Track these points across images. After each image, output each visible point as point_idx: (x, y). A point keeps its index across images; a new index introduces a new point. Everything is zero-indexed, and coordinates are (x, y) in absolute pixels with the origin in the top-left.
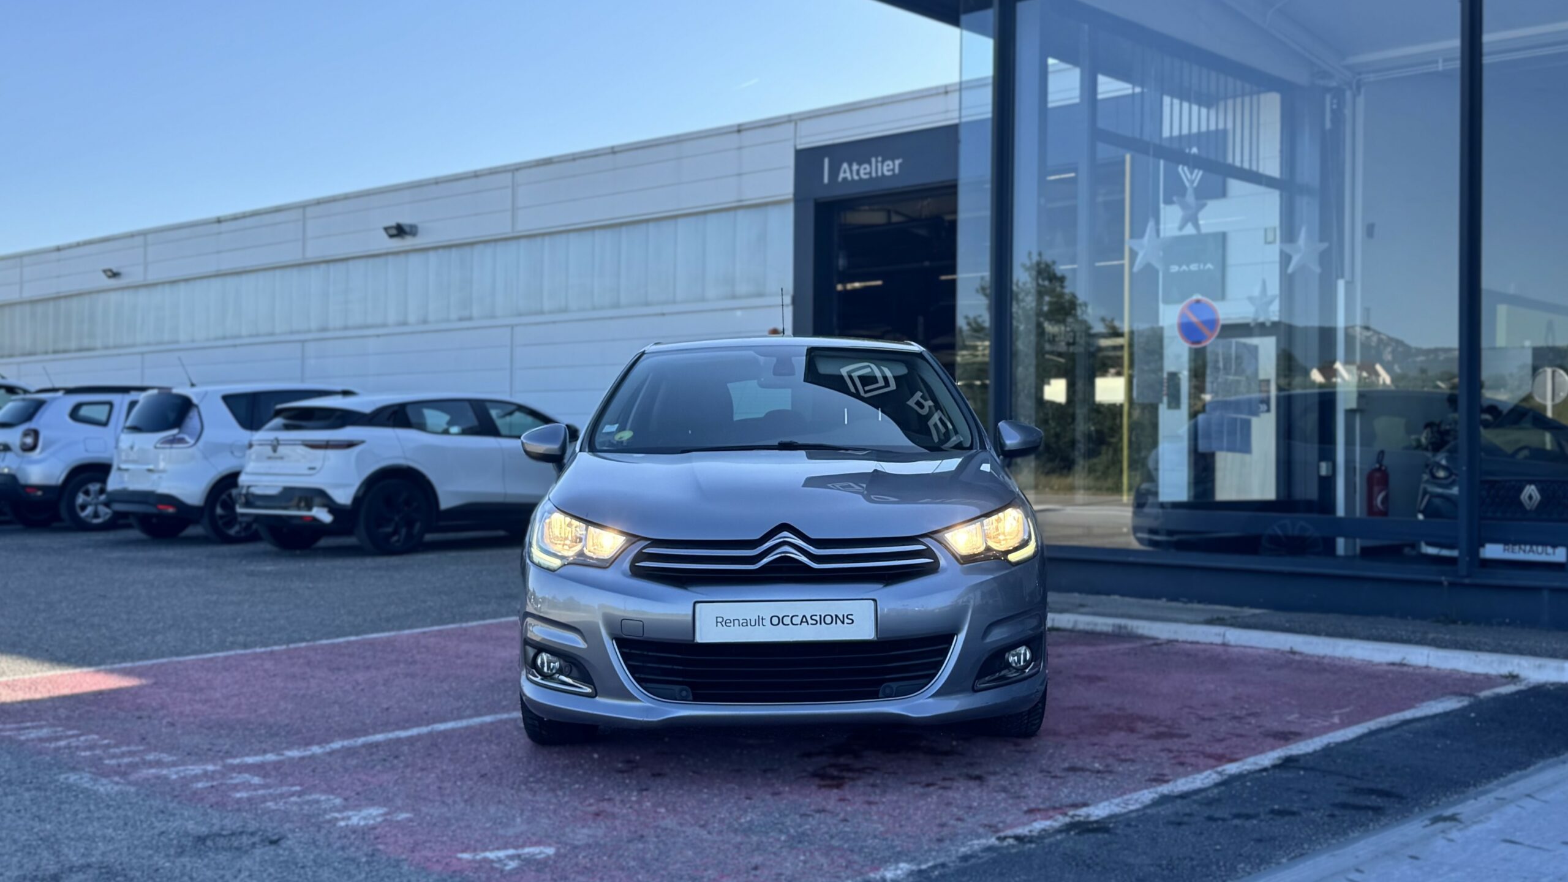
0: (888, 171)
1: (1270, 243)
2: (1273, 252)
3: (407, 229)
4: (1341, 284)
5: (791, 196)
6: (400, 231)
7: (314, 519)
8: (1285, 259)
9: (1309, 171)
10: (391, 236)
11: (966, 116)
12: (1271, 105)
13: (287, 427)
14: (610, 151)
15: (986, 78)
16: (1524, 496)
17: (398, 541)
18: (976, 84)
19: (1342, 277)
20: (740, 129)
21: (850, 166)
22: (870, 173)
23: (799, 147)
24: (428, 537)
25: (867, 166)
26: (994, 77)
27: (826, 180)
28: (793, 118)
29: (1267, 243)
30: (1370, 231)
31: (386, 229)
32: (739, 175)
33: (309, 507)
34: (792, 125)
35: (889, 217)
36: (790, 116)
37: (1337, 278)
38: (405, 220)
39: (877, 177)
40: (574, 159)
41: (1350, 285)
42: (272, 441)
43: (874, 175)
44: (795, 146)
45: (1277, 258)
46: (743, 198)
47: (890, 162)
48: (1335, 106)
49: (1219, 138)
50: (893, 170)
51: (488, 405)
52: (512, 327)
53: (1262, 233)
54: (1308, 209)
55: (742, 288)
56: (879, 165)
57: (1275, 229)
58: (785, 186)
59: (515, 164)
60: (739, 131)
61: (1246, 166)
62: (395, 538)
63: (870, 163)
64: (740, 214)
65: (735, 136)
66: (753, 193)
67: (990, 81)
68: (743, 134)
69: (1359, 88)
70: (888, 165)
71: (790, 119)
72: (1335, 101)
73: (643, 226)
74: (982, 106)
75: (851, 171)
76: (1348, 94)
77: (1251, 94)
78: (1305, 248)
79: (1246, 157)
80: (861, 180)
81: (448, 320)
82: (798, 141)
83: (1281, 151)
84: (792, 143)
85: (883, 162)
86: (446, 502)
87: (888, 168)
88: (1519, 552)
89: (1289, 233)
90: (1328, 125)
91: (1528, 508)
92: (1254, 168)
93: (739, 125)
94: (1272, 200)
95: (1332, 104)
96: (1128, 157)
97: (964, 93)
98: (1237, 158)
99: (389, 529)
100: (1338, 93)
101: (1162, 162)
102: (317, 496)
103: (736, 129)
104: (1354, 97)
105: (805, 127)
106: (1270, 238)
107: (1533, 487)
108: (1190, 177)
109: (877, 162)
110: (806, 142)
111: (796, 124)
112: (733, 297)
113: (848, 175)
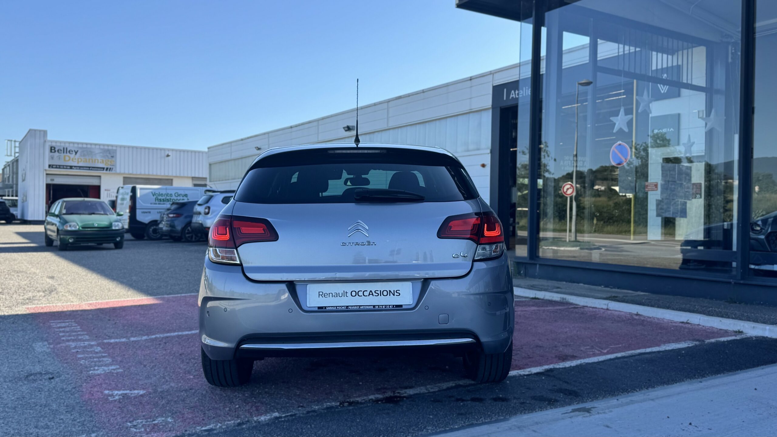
1: (701, 118)
3: (351, 128)
5: (491, 106)
6: (349, 128)
10: (346, 131)
12: (701, 52)
20: (471, 79)
21: (515, 92)
22: (522, 95)
23: (494, 85)
27: (505, 99)
29: (699, 118)
31: (344, 128)
32: (470, 98)
34: (491, 76)
36: (491, 71)
38: (351, 124)
40: (409, 96)
43: (524, 95)
46: (472, 108)
53: (697, 114)
54: (719, 100)
55: (471, 147)
56: (527, 90)
57: (703, 111)
58: (488, 102)
61: (689, 82)
63: (522, 91)
64: (471, 115)
65: (469, 81)
66: (476, 106)
68: (472, 81)
71: (491, 73)
73: (434, 122)
75: (515, 94)
79: (689, 78)
82: (494, 83)
83: (706, 74)
84: (491, 83)
93: (471, 77)
101: (651, 84)
103: (469, 79)
105: (497, 76)
108: (663, 89)
109: (525, 89)
110: (497, 83)
111: (493, 75)
112: (468, 151)
113: (514, 96)
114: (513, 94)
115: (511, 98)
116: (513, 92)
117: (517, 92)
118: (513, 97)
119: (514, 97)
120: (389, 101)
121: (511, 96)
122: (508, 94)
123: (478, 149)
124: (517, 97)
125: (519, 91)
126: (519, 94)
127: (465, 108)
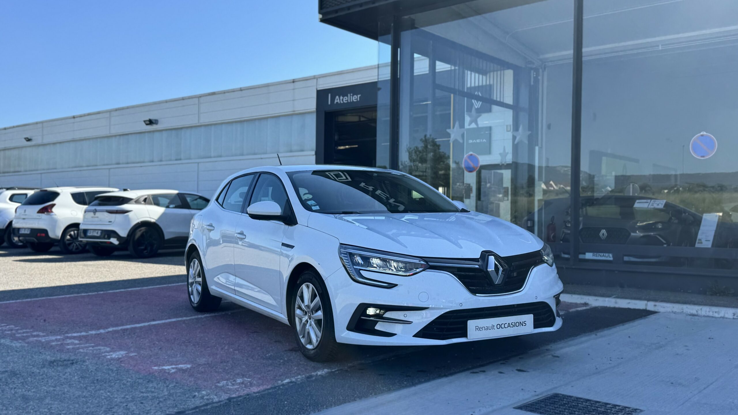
0: (355, 99)
1: (509, 131)
2: (510, 135)
3: (154, 122)
4: (537, 148)
5: (315, 110)
6: (151, 122)
7: (111, 243)
8: (514, 138)
9: (524, 101)
10: (147, 124)
11: (381, 78)
12: (509, 74)
13: (100, 205)
14: (240, 89)
15: (388, 63)
16: (601, 234)
17: (146, 252)
18: (385, 65)
19: (538, 145)
21: (339, 97)
22: (348, 100)
23: (318, 89)
24: (160, 251)
25: (346, 97)
26: (391, 62)
27: (329, 103)
28: (316, 77)
29: (507, 131)
30: (549, 127)
31: (145, 121)
32: (293, 100)
33: (109, 238)
34: (315, 80)
35: (360, 119)
36: (314, 76)
37: (535, 146)
38: (152, 118)
39: (350, 102)
40: (224, 93)
41: (541, 148)
42: (94, 210)
43: (349, 101)
44: (317, 89)
45: (511, 137)
46: (295, 110)
47: (356, 96)
48: (535, 76)
49: (489, 88)
50: (357, 99)
51: (186, 195)
52: (198, 163)
53: (506, 127)
54: (524, 118)
55: (295, 148)
56: (351, 97)
57: (510, 126)
58: (312, 105)
59: (200, 95)
60: (293, 82)
61: (498, 100)
62: (145, 251)
63: (348, 96)
64: (294, 117)
65: (292, 84)
66: (300, 107)
67: (390, 64)
68: (295, 83)
69: (545, 68)
70: (355, 97)
71: (315, 78)
72: (535, 73)
74: (386, 74)
75: (340, 99)
76: (541, 70)
77: (501, 70)
78: (522, 134)
79: (498, 96)
80: (344, 103)
81: (170, 160)
82: (318, 87)
83: (513, 94)
84: (315, 88)
85: (353, 96)
86: (167, 237)
87: (355, 98)
88: (599, 256)
89: (516, 127)
90: (532, 83)
91: (603, 239)
92: (502, 101)
93: (293, 80)
94: (509, 113)
95: (534, 74)
96: (452, 95)
97: (380, 69)
98: (496, 96)
99: (143, 247)
100: (536, 70)
101: (466, 98)
102: (112, 233)
103: (292, 81)
104: (543, 72)
105: (321, 81)
106: (509, 129)
107: (604, 230)
108: (477, 104)
109: (350, 96)
110: (321, 87)
111: (317, 79)
112: (291, 151)
113: (338, 101)
114: (338, 100)
115: (335, 103)
116: (337, 97)
117: (341, 98)
118: (337, 103)
119: (339, 102)
120: (200, 97)
121: (336, 101)
122: (333, 99)
123: (302, 151)
124: (342, 102)
125: (343, 96)
126: (344, 100)
127: (287, 109)
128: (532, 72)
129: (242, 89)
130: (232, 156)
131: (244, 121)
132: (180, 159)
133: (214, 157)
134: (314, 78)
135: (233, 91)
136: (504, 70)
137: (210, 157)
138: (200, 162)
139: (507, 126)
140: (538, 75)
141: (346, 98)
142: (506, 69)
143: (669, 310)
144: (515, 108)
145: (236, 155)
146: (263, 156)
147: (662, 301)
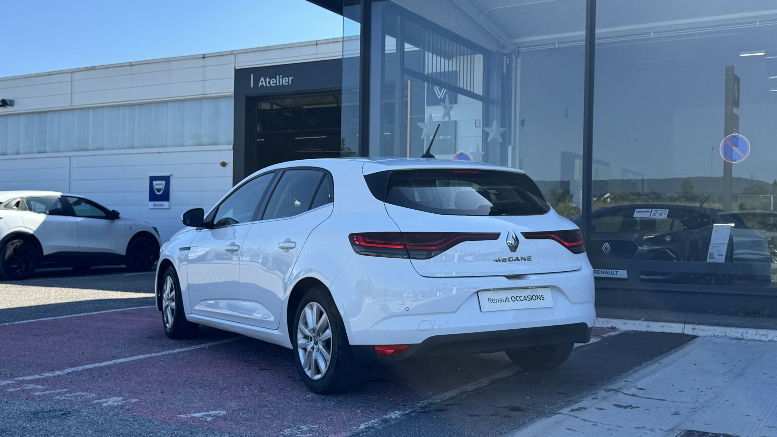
1: (478, 126)
2: (479, 131)
3: (8, 103)
4: (510, 147)
5: (233, 93)
6: (4, 103)
8: (485, 135)
9: (496, 93)
12: (479, 59)
14: (129, 64)
16: (604, 248)
19: (510, 145)
23: (237, 68)
28: (234, 52)
29: (476, 126)
30: (523, 123)
32: (204, 81)
34: (233, 56)
36: (232, 51)
37: (508, 145)
38: (7, 97)
41: (514, 148)
44: (235, 68)
45: (481, 134)
46: (207, 93)
48: (508, 62)
49: (454, 74)
52: (70, 157)
53: (474, 122)
54: (496, 111)
55: (205, 140)
57: (480, 120)
58: (229, 88)
59: (73, 69)
60: (203, 58)
61: (468, 89)
64: (204, 102)
65: (201, 60)
66: (212, 90)
68: (207, 59)
69: (518, 54)
72: (508, 60)
76: (514, 56)
77: (471, 54)
78: (495, 131)
79: (468, 85)
81: (32, 153)
82: (236, 65)
83: (483, 83)
84: (234, 66)
89: (487, 122)
90: (505, 71)
91: (605, 253)
92: (472, 90)
94: (478, 106)
95: (507, 61)
96: (409, 80)
98: (464, 85)
99: (16, 266)
100: (509, 56)
101: (426, 84)
103: (202, 56)
104: (516, 58)
105: (240, 58)
106: (478, 124)
107: (608, 244)
108: (440, 93)
110: (241, 65)
111: (235, 56)
112: (200, 145)
113: (264, 83)
114: (262, 82)
115: (259, 86)
116: (262, 79)
117: (268, 80)
118: (262, 86)
119: (265, 85)
120: (74, 72)
121: (260, 84)
122: (256, 82)
123: (215, 144)
124: (268, 85)
125: (270, 78)
126: (271, 82)
127: (195, 91)
128: (505, 58)
129: (132, 64)
130: (119, 149)
131: (135, 105)
132: (45, 152)
133: (93, 150)
134: (232, 54)
135: (121, 66)
136: (474, 54)
137: (88, 150)
138: (73, 156)
139: (476, 120)
140: (511, 62)
141: (273, 81)
142: (476, 54)
143: (710, 333)
144: (485, 99)
145: (124, 148)
146: (161, 150)
147: (699, 324)
